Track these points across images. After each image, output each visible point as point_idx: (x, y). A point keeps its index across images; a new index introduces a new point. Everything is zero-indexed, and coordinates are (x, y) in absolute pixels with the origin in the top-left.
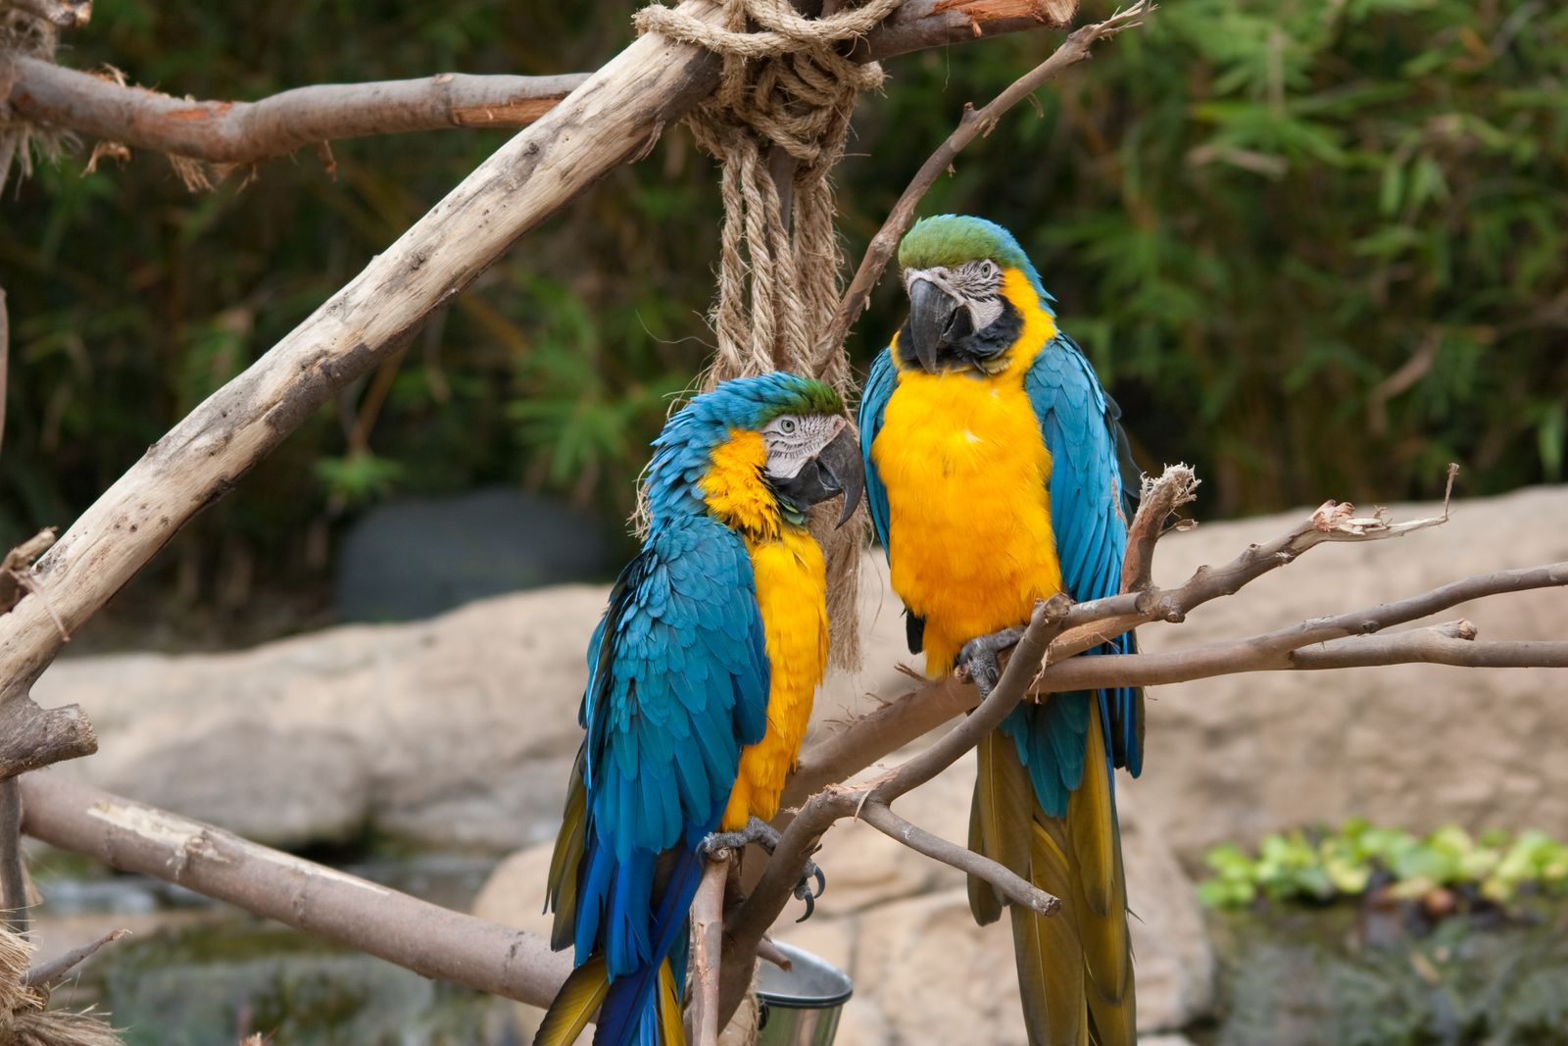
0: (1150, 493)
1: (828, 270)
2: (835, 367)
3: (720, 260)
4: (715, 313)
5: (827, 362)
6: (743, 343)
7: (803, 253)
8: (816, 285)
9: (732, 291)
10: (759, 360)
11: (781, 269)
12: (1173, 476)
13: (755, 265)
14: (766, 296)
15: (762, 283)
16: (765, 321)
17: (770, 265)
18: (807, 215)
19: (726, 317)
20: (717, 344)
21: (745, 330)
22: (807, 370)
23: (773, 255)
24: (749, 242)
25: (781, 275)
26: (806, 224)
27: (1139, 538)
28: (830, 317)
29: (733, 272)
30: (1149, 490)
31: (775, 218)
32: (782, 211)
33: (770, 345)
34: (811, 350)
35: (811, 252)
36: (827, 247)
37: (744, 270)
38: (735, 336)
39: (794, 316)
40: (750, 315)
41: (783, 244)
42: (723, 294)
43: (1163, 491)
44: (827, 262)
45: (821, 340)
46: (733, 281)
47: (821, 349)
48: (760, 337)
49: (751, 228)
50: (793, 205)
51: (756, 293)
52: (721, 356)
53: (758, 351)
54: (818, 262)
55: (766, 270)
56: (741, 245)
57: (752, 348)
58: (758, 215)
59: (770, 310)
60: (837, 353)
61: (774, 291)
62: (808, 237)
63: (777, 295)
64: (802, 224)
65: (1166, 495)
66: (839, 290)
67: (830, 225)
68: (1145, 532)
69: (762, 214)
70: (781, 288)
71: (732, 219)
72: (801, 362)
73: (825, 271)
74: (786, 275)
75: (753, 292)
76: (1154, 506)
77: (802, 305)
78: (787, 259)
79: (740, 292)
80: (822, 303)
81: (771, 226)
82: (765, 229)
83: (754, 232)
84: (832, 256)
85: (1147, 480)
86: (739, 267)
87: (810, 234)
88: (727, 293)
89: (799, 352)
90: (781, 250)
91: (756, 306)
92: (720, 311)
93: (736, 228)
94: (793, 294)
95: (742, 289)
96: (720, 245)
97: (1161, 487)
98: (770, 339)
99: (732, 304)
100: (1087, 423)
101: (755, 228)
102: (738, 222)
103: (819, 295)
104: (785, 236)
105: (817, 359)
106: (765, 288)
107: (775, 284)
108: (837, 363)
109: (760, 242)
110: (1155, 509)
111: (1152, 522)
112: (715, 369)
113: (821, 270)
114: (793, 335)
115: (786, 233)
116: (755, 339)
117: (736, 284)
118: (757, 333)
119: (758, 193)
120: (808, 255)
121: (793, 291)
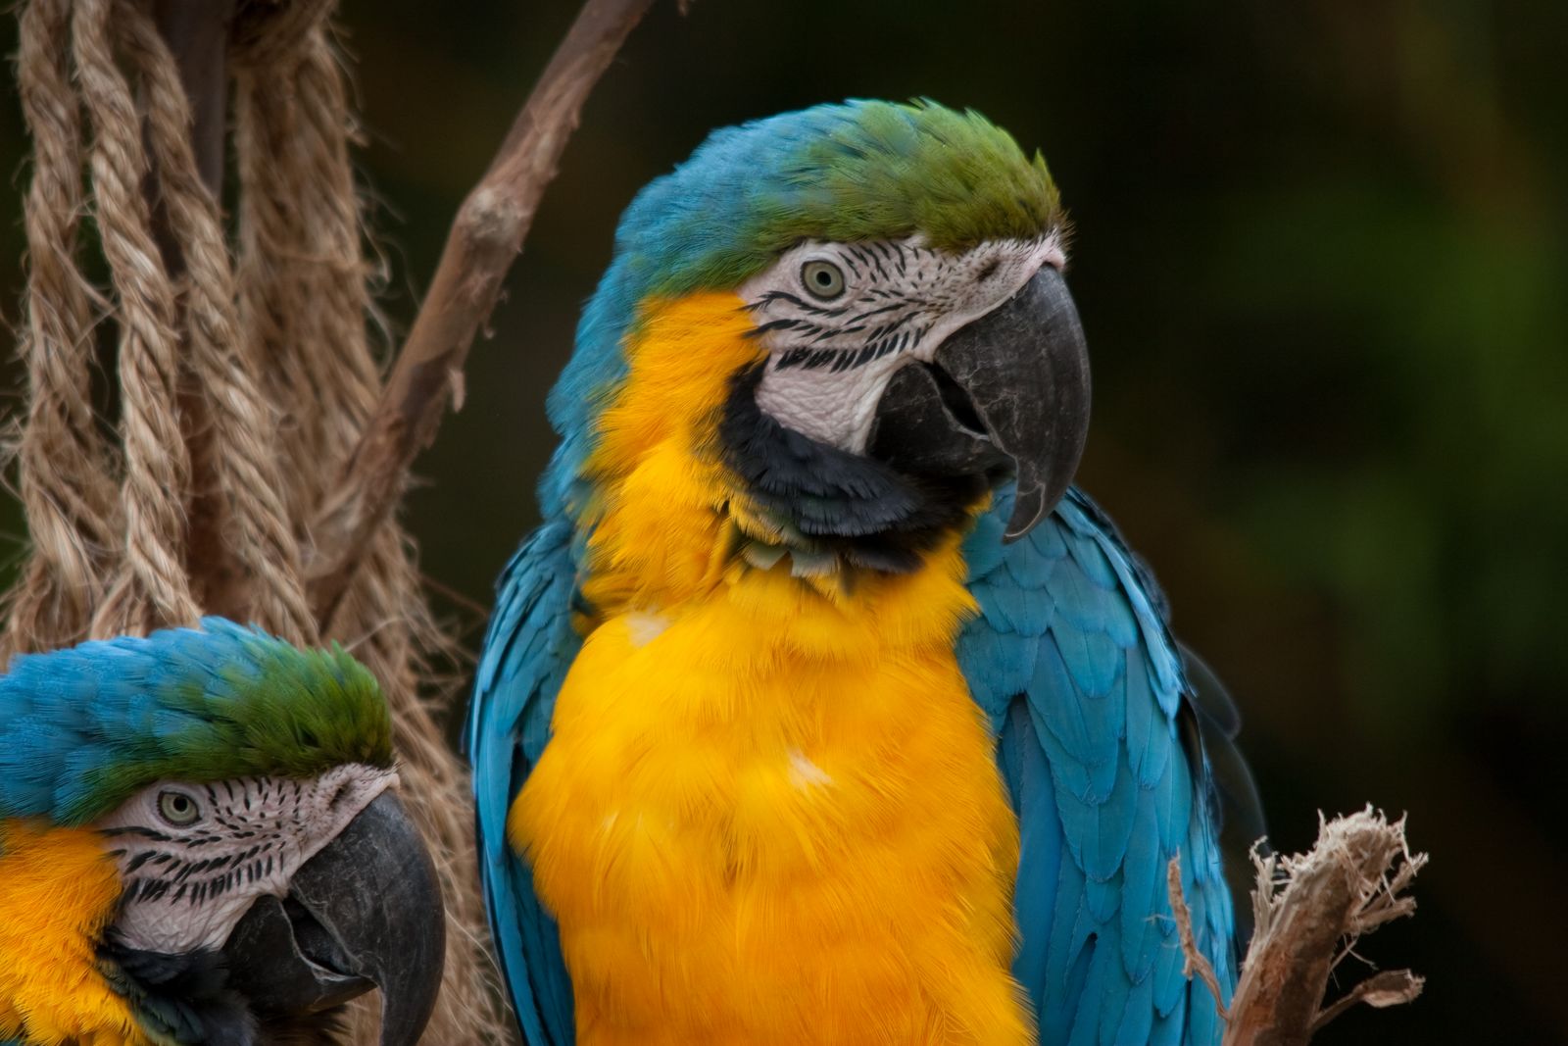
0: (1281, 899)
1: (343, 300)
2: (375, 583)
3: (22, 283)
4: (14, 439)
5: (350, 567)
6: (99, 524)
7: (267, 256)
8: (312, 346)
9: (60, 374)
10: (145, 568)
11: (199, 302)
12: (1343, 845)
13: (124, 294)
14: (157, 383)
15: (146, 346)
16: (157, 453)
17: (167, 291)
18: (275, 144)
19: (48, 449)
20: (21, 528)
21: (102, 484)
22: (289, 592)
23: (174, 259)
24: (101, 225)
25: (202, 319)
26: (274, 170)
27: (1257, 1031)
28: (353, 436)
29: (62, 316)
30: (1279, 889)
31: (177, 156)
32: (197, 132)
33: (176, 523)
34: (299, 533)
35: (291, 251)
36: (338, 236)
37: (94, 309)
38: (76, 503)
39: (243, 438)
40: (116, 441)
41: (204, 230)
42: (35, 381)
43: (1318, 891)
44: (339, 279)
45: (332, 504)
46: (64, 345)
47: (331, 531)
48: (144, 501)
49: (106, 186)
50: (230, 116)
51: (128, 374)
52: (35, 567)
53: (140, 544)
54: (314, 278)
55: (156, 307)
56: (81, 236)
57: (121, 534)
58: (125, 145)
59: (170, 421)
60: (379, 540)
61: (183, 368)
62: (280, 209)
63: (191, 379)
64: (262, 170)
65: (1328, 903)
66: (378, 357)
67: (343, 169)
68: (1272, 1013)
69: (136, 143)
70: (204, 358)
71: (49, 162)
72: (269, 569)
73: (334, 303)
74: (216, 318)
75: (121, 371)
76: (1292, 937)
77: (269, 406)
78: (217, 275)
79: (84, 376)
80: (329, 396)
81: (167, 178)
82: (149, 185)
83: (116, 198)
84: (351, 260)
85: (1270, 861)
86: (79, 301)
87: (288, 199)
88: (47, 378)
89: (262, 540)
90: (199, 249)
91: (130, 411)
92: (28, 433)
93: (64, 189)
94: (238, 374)
95: (89, 366)
96: (21, 240)
97: (1310, 880)
98: (175, 508)
99: (61, 410)
100: (1123, 742)
101: (116, 185)
102: (67, 170)
103: (320, 370)
104: (208, 207)
105: (321, 561)
106: (153, 358)
107: (185, 345)
108: (381, 568)
109: (133, 225)
110: (1298, 945)
111: (1289, 983)
112: (19, 604)
113: (321, 302)
114: (243, 493)
115: (212, 196)
116: (132, 509)
117: (70, 351)
118: (136, 490)
119: (122, 82)
120: (284, 261)
121: (239, 365)
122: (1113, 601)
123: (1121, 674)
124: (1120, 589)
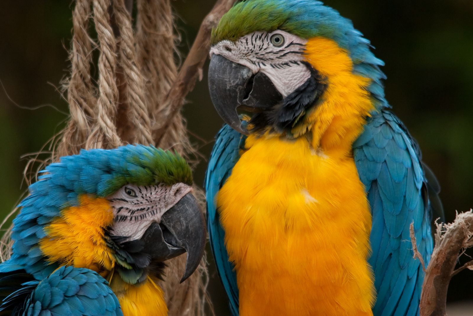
0: (444, 237)
1: (167, 46)
2: (174, 132)
3: (71, 37)
4: (67, 84)
5: (166, 126)
6: (91, 111)
7: (144, 32)
8: (157, 60)
9: (81, 65)
10: (103, 125)
11: (124, 45)
12: (463, 221)
13: (101, 41)
14: (110, 69)
15: (107, 58)
16: (109, 90)
17: (114, 41)
19: (77, 87)
20: (67, 111)
21: (92, 99)
22: (147, 134)
23: (117, 32)
24: (95, 21)
25: (124, 50)
26: (148, 7)
27: (435, 276)
28: (169, 87)
29: (83, 48)
30: (443, 234)
33: (113, 112)
34: (151, 116)
35: (152, 31)
36: (166, 27)
37: (92, 46)
38: (84, 104)
39: (135, 87)
40: (96, 86)
41: (126, 23)
42: (74, 67)
43: (455, 234)
44: (166, 40)
45: (162, 107)
46: (83, 56)
47: (161, 116)
48: (104, 105)
49: (97, 10)
51: (101, 66)
52: (71, 123)
53: (102, 117)
54: (158, 39)
55: (110, 46)
56: (89, 24)
57: (97, 114)
59: (113, 81)
60: (175, 119)
61: (118, 65)
62: (149, 18)
63: (120, 68)
64: (144, 6)
65: (458, 238)
66: (177, 64)
67: (168, 6)
68: (439, 271)
70: (124, 62)
71: (81, 1)
72: (141, 126)
73: (164, 47)
74: (129, 50)
75: (99, 65)
76: (447, 248)
77: (143, 77)
78: (130, 37)
79: (88, 66)
80: (162, 75)
81: (116, 7)
82: (110, 9)
83: (100, 13)
84: (170, 34)
85: (440, 225)
86: (88, 43)
87: (151, 15)
88: (77, 66)
89: (139, 117)
90: (124, 29)
91: (101, 77)
92: (71, 82)
93: (85, 9)
94: (134, 68)
95: (90, 63)
96: (71, 24)
97: (453, 231)
98: (113, 107)
99: (81, 76)
100: (405, 196)
101: (100, 9)
102: (86, 4)
103: (159, 67)
104: (128, 17)
105: (157, 125)
106: (109, 62)
107: (119, 58)
108: (175, 128)
109: (105, 21)
110: (448, 251)
111: (445, 262)
112: (66, 134)
113: (160, 47)
114: (134, 103)
115: (129, 14)
116: (100, 107)
117: (84, 58)
118: (102, 101)
120: (150, 34)
121: (135, 65)
122: (405, 153)
123: (406, 176)
124: (407, 150)
